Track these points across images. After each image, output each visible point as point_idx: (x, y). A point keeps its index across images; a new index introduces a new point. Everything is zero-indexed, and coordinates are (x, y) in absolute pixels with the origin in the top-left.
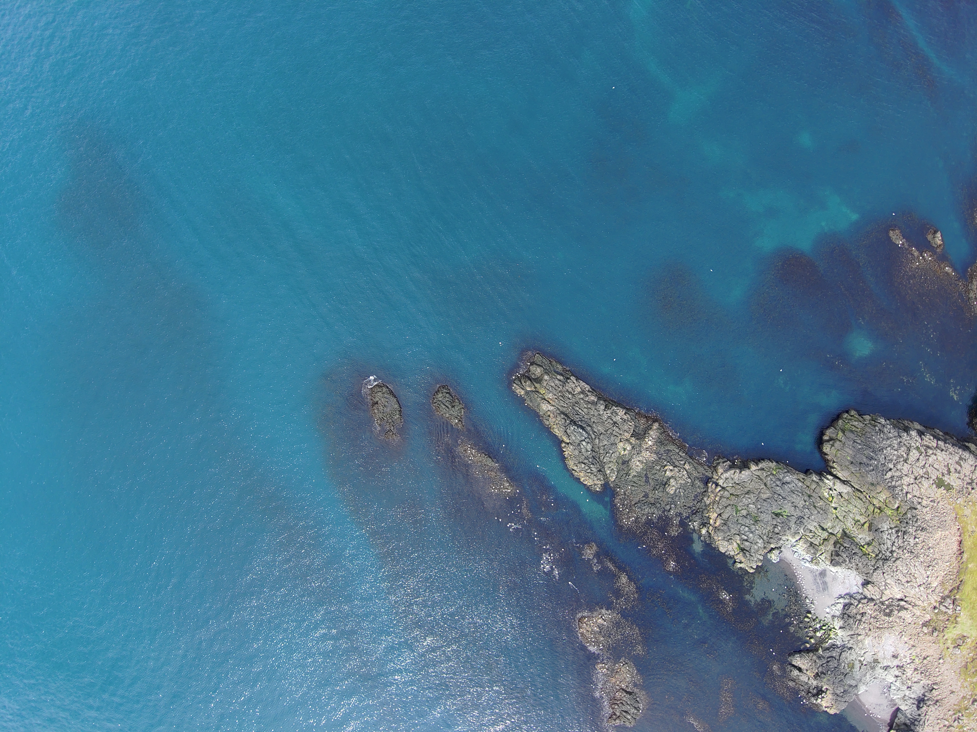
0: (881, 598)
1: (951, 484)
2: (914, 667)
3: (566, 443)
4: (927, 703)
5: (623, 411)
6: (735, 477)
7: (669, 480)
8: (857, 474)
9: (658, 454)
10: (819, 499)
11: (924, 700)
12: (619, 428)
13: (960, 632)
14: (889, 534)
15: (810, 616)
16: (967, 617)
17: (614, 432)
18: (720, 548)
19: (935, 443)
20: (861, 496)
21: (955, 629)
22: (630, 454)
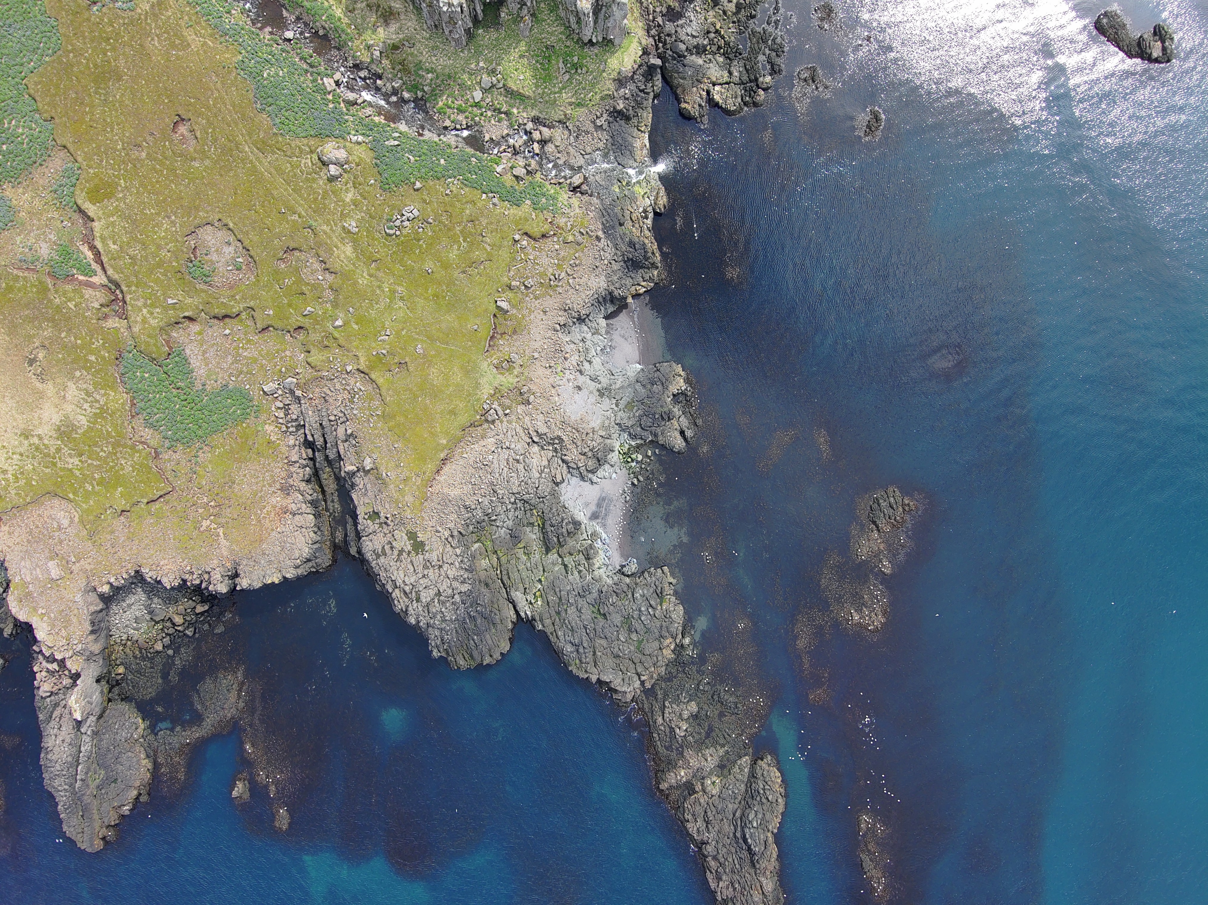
0: (553, 456)
1: (407, 537)
2: (566, 363)
3: (772, 832)
4: (576, 315)
5: (689, 825)
6: (619, 680)
7: (688, 718)
8: (496, 606)
9: (682, 754)
10: (550, 604)
11: (578, 320)
12: (705, 812)
13: (499, 376)
14: (504, 522)
15: (636, 479)
16: (482, 388)
17: (713, 813)
18: (682, 612)
19: (396, 594)
20: (505, 578)
21: (502, 383)
22: (710, 773)
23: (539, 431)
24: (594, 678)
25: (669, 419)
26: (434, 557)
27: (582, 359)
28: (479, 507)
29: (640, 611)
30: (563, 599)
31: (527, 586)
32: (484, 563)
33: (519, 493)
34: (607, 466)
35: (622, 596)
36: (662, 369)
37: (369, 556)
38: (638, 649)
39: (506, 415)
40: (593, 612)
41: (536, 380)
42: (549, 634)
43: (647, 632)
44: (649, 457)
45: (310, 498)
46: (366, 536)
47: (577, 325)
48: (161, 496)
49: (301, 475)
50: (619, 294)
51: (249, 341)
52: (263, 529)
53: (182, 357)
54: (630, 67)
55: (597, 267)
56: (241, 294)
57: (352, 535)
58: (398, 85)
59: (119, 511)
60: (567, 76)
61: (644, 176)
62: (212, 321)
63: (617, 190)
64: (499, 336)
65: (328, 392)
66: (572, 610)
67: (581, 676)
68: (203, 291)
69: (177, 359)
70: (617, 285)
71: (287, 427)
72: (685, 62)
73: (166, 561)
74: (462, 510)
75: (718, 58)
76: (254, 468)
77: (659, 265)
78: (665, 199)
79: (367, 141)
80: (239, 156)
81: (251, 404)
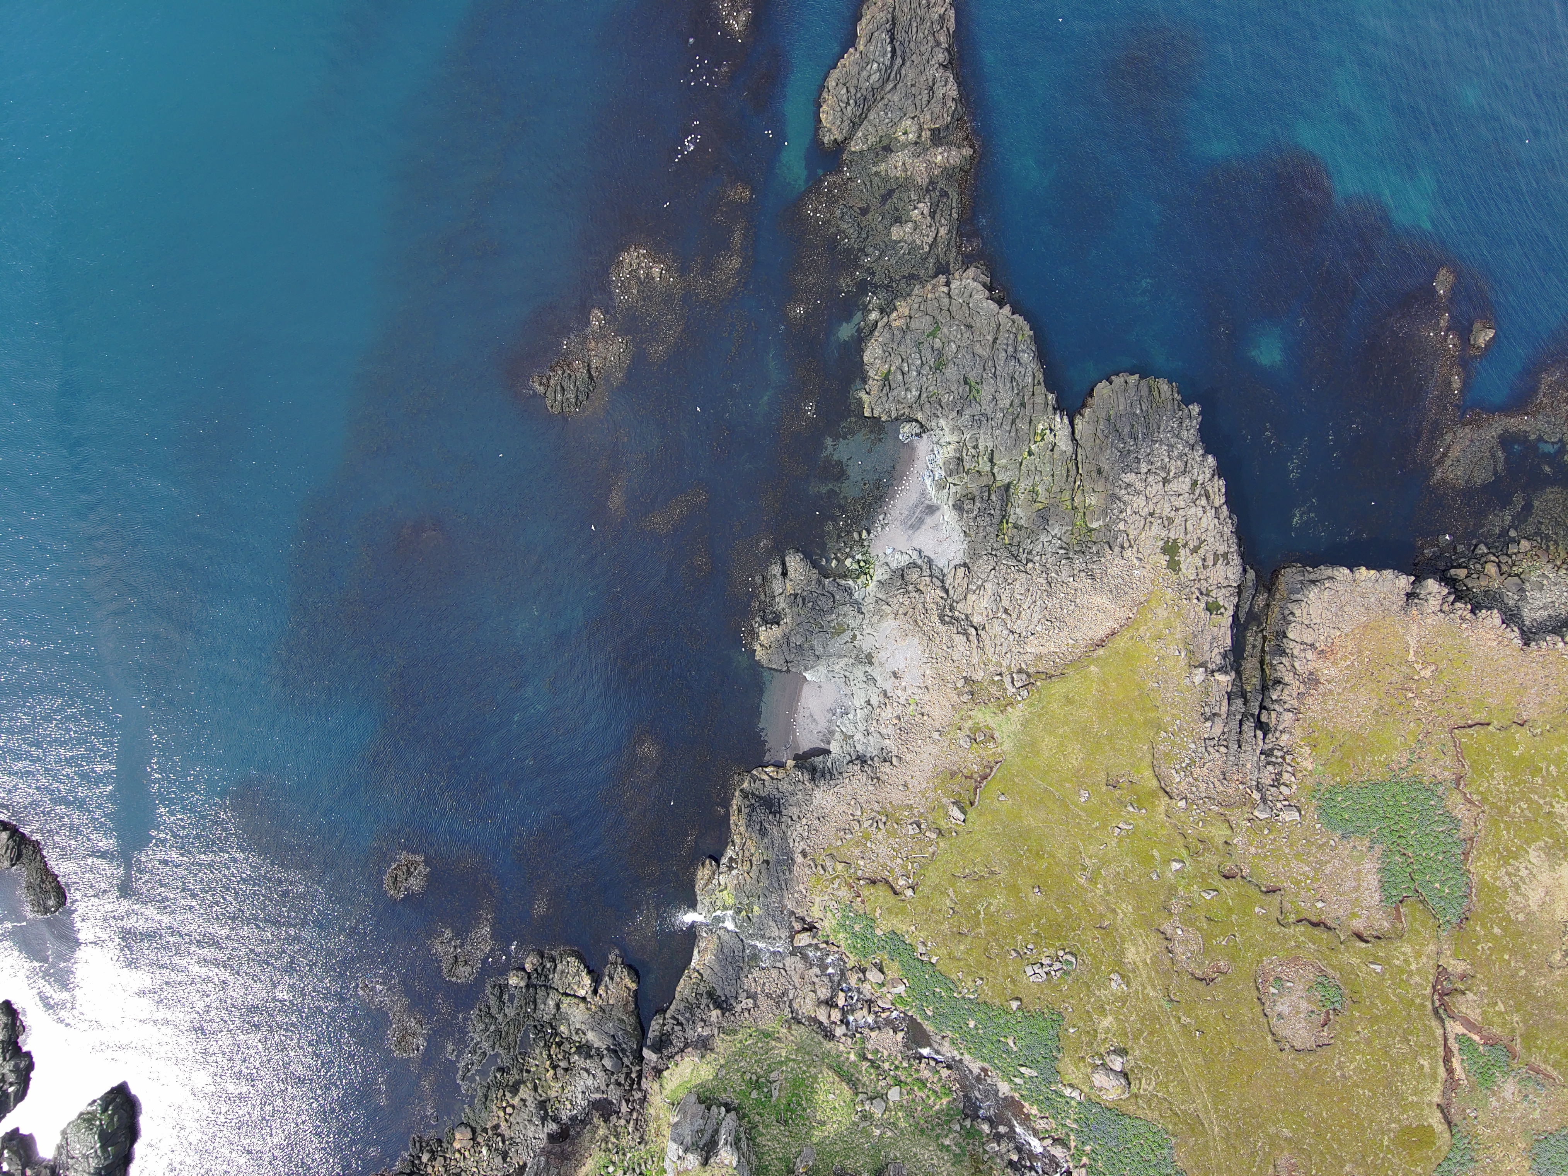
0: (957, 603)
1: (1181, 566)
2: (899, 712)
3: (856, 50)
4: (866, 768)
5: (955, 94)
6: (976, 297)
7: (907, 222)
8: (1098, 441)
9: (931, 182)
10: (1028, 420)
11: (866, 762)
12: (929, 102)
13: (994, 726)
14: (1050, 542)
15: (863, 537)
16: (1021, 719)
17: (920, 97)
18: (867, 352)
19: (1219, 500)
20: (1073, 472)
21: (993, 715)
22: (905, 146)
23: (965, 639)
24: (1007, 310)
25: (796, 595)
26: (1156, 529)
27: (878, 710)
28: (1075, 572)
29: (919, 373)
30: (1010, 421)
31: (1048, 452)
32: (1092, 500)
33: (1019, 571)
34: (894, 566)
35: (934, 398)
36: (782, 662)
37: (1236, 560)
38: (938, 326)
39: (1000, 674)
40: (978, 391)
41: (947, 704)
42: (1043, 384)
43: (920, 344)
44: (836, 558)
45: (1284, 660)
46: (1231, 586)
47: (868, 755)
48: (1470, 726)
49: (1286, 692)
50: (802, 774)
51: (1297, 883)
52: (1358, 640)
53: (1386, 893)
54: (686, 1059)
55: (819, 819)
56: (1288, 946)
57: (1247, 594)
58: (992, 1145)
59: (1526, 727)
60: (773, 1076)
61: (714, 914)
62: (1333, 926)
63: (756, 908)
64: (975, 776)
65: (1217, 784)
66: (1004, 402)
67: (1021, 319)
68: (1333, 967)
69: (1394, 892)
70: (801, 786)
71: (1283, 758)
72: (609, 1042)
73: (1489, 644)
74: (1099, 576)
75: (566, 1032)
76: (1344, 721)
77: (737, 793)
78: (700, 874)
79: (1060, 1085)
80: (1230, 1124)
81: (1321, 803)
